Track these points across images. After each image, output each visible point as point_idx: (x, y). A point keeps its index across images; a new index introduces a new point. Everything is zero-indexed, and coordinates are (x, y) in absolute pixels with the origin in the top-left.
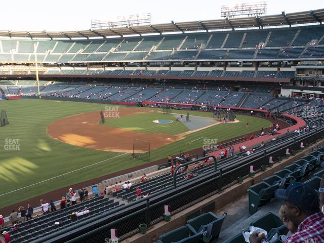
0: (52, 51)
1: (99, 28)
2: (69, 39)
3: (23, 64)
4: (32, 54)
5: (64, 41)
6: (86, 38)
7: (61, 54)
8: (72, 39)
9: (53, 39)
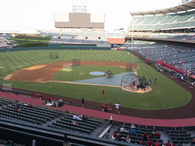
0: (160, 22)
1: (186, 2)
2: (175, 13)
3: (140, 31)
4: (148, 25)
5: (172, 15)
6: (185, 12)
7: (163, 24)
8: (178, 13)
9: (167, 14)
